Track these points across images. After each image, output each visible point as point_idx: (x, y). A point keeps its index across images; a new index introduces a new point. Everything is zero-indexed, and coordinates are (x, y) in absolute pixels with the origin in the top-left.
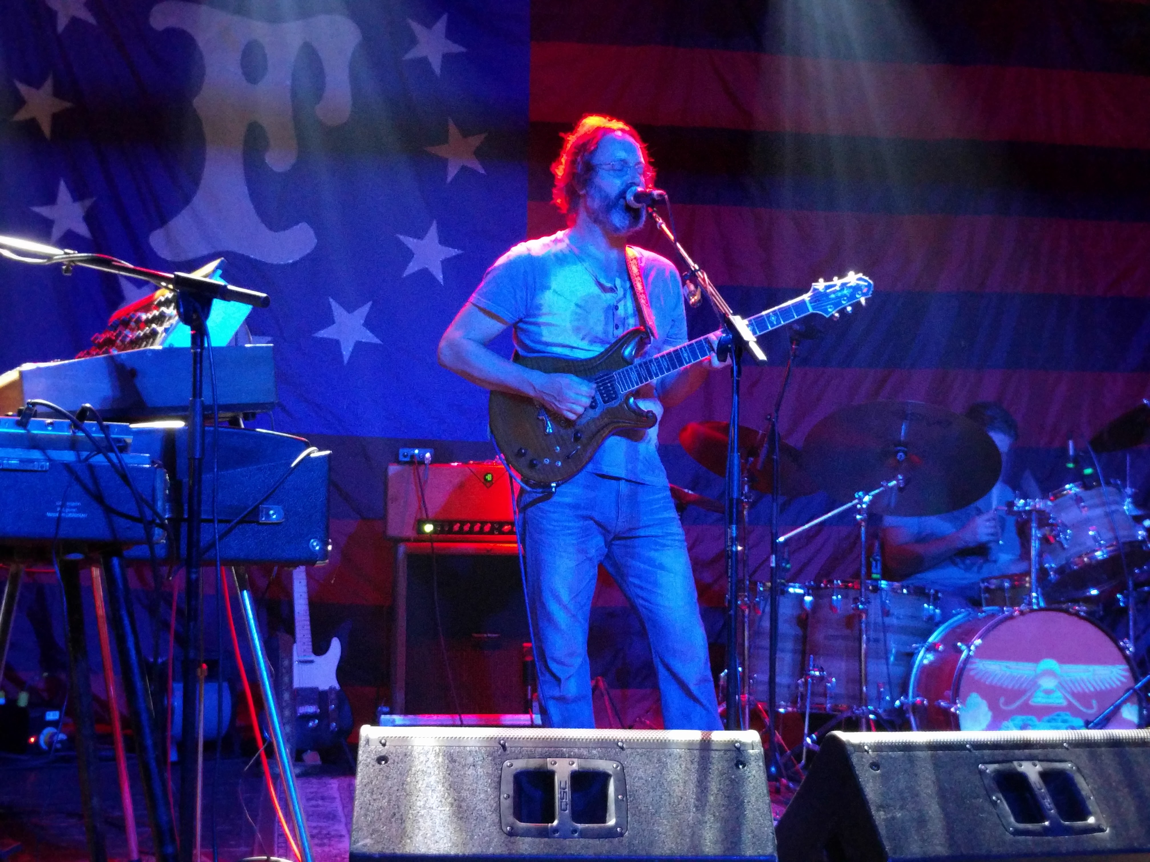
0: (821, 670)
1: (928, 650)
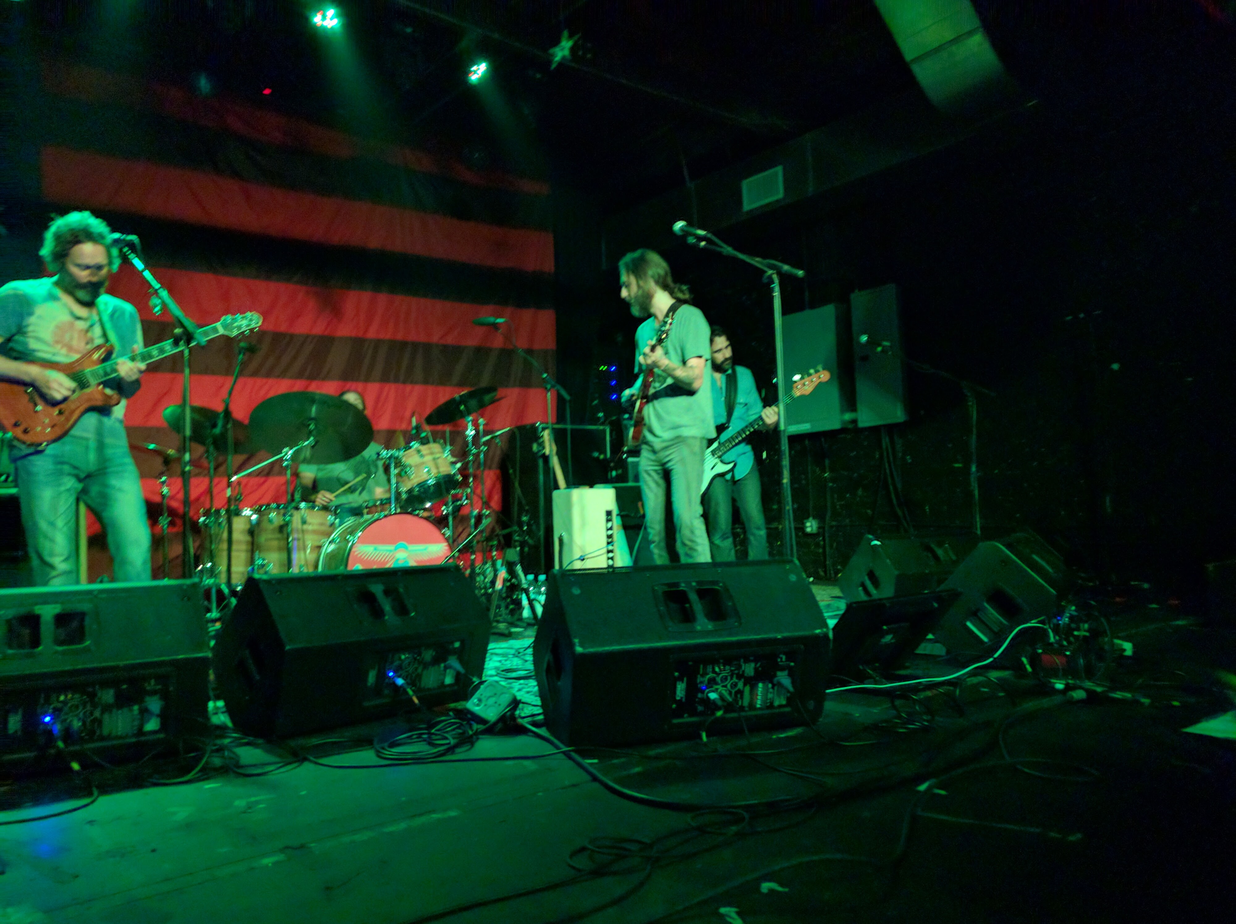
0: (263, 560)
1: (330, 543)
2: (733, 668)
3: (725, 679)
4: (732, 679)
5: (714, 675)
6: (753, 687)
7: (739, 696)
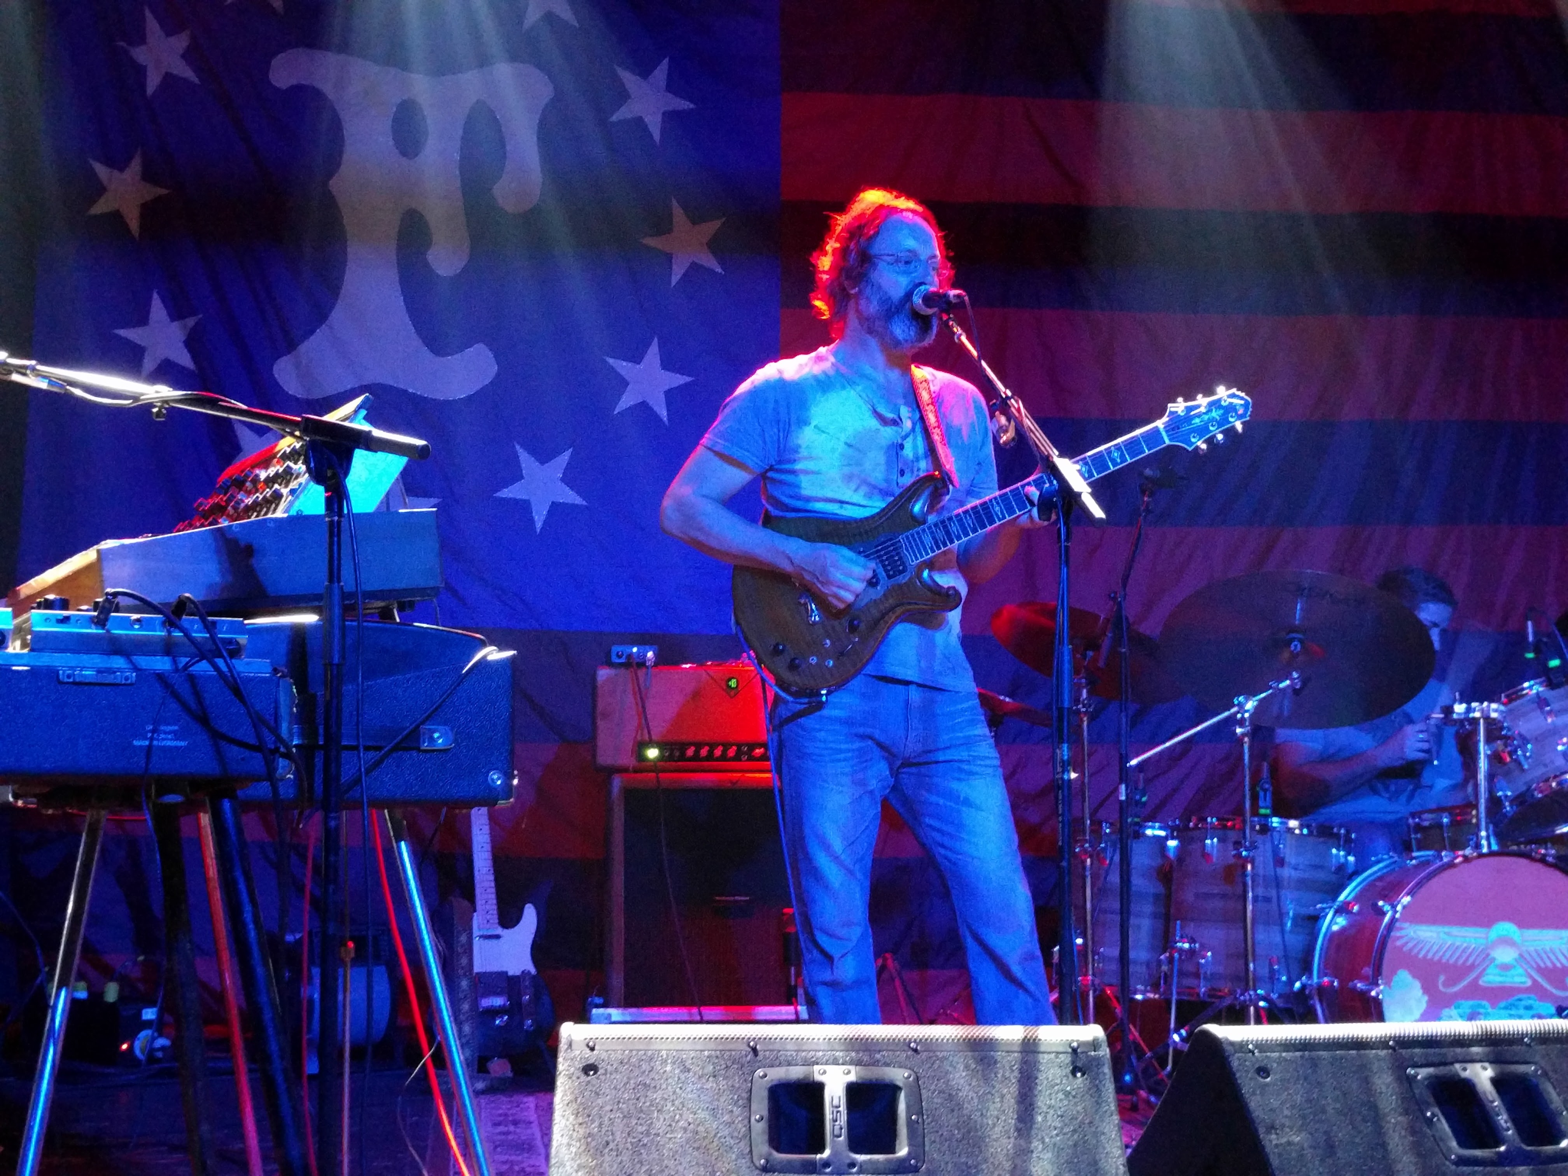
0: (1192, 941)
1: (1338, 912)
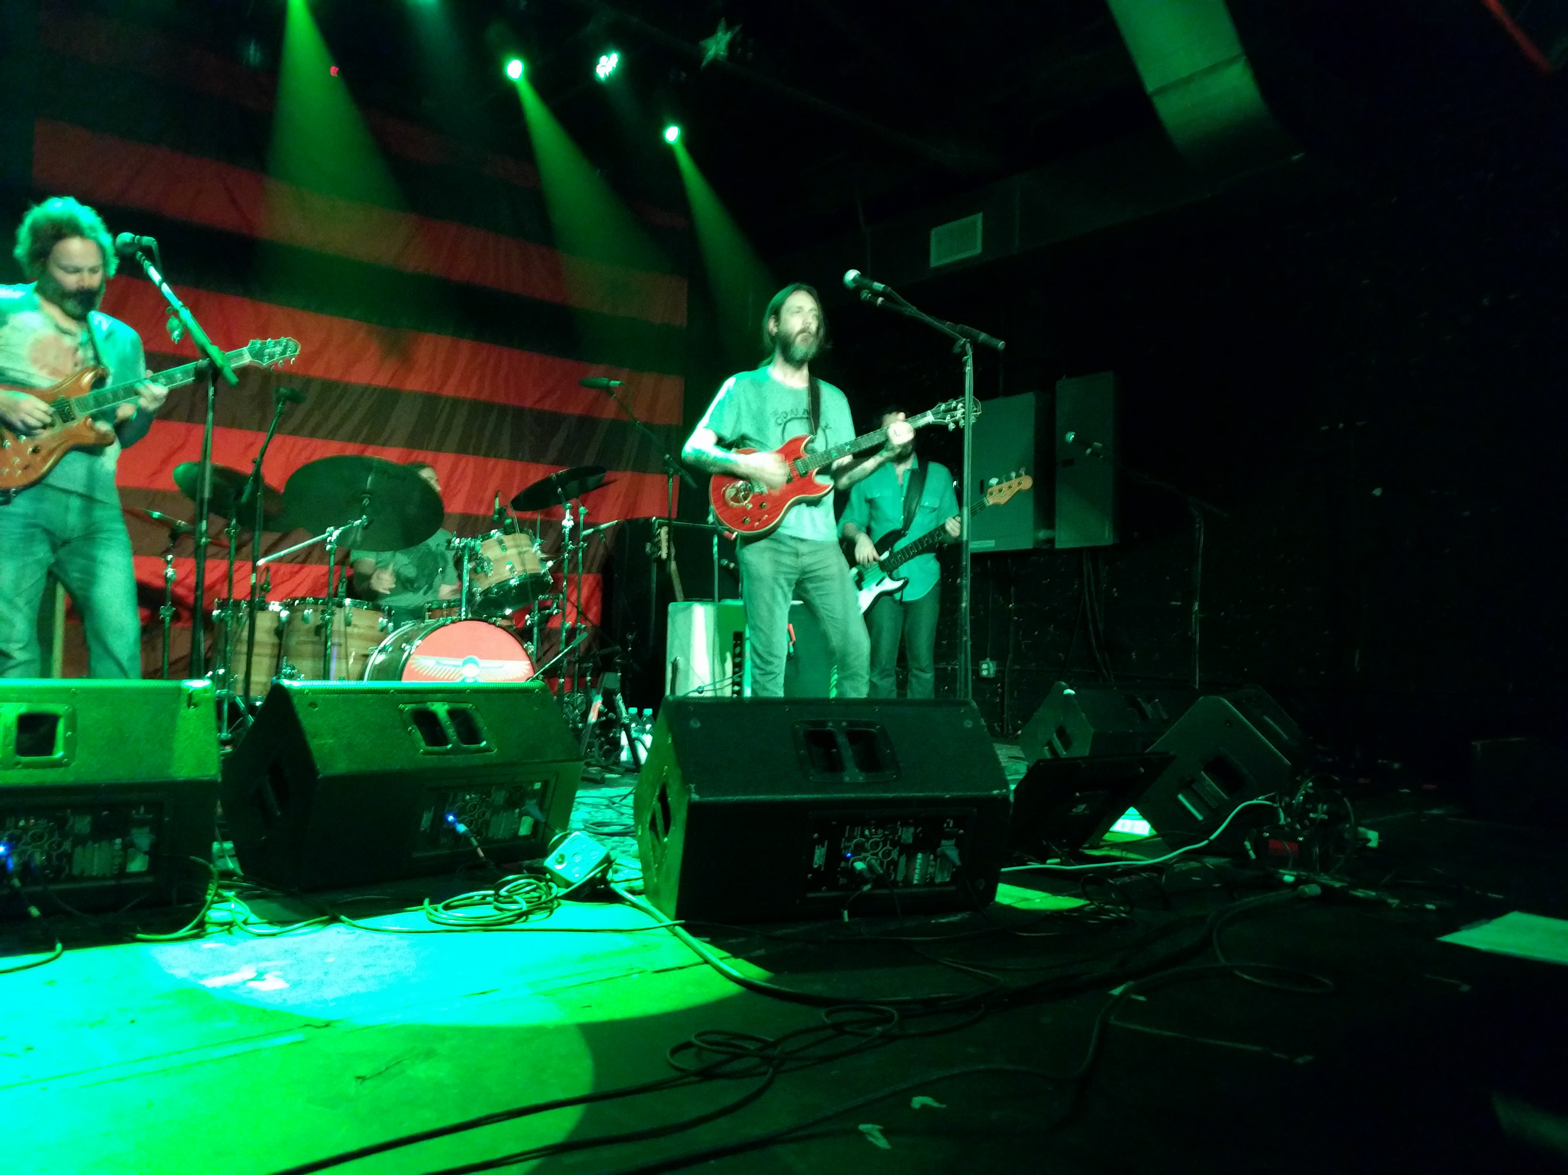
0: (293, 668)
1: (380, 652)
2: (887, 832)
3: (876, 844)
4: (884, 845)
5: (864, 840)
6: (911, 858)
7: (892, 867)
